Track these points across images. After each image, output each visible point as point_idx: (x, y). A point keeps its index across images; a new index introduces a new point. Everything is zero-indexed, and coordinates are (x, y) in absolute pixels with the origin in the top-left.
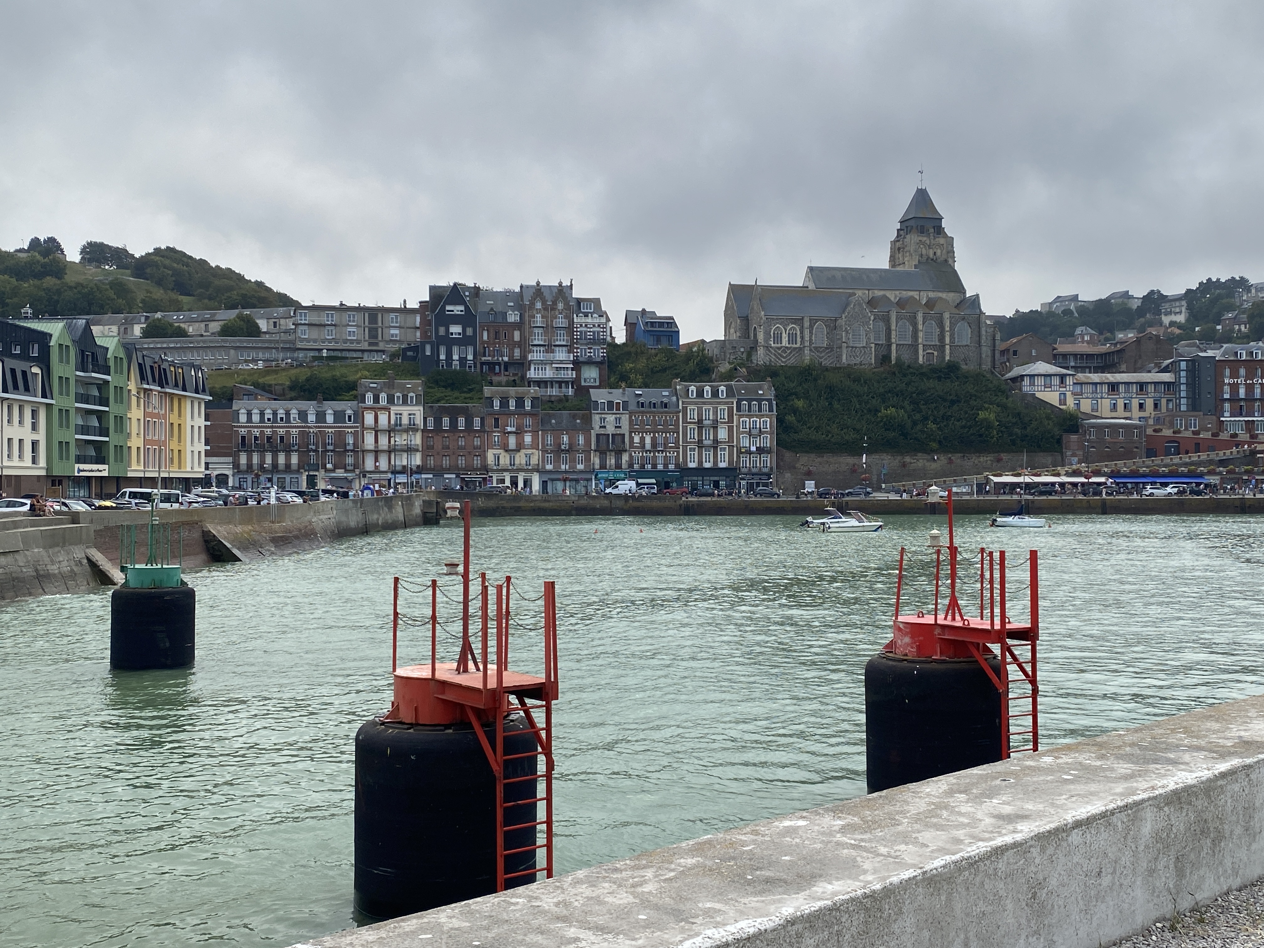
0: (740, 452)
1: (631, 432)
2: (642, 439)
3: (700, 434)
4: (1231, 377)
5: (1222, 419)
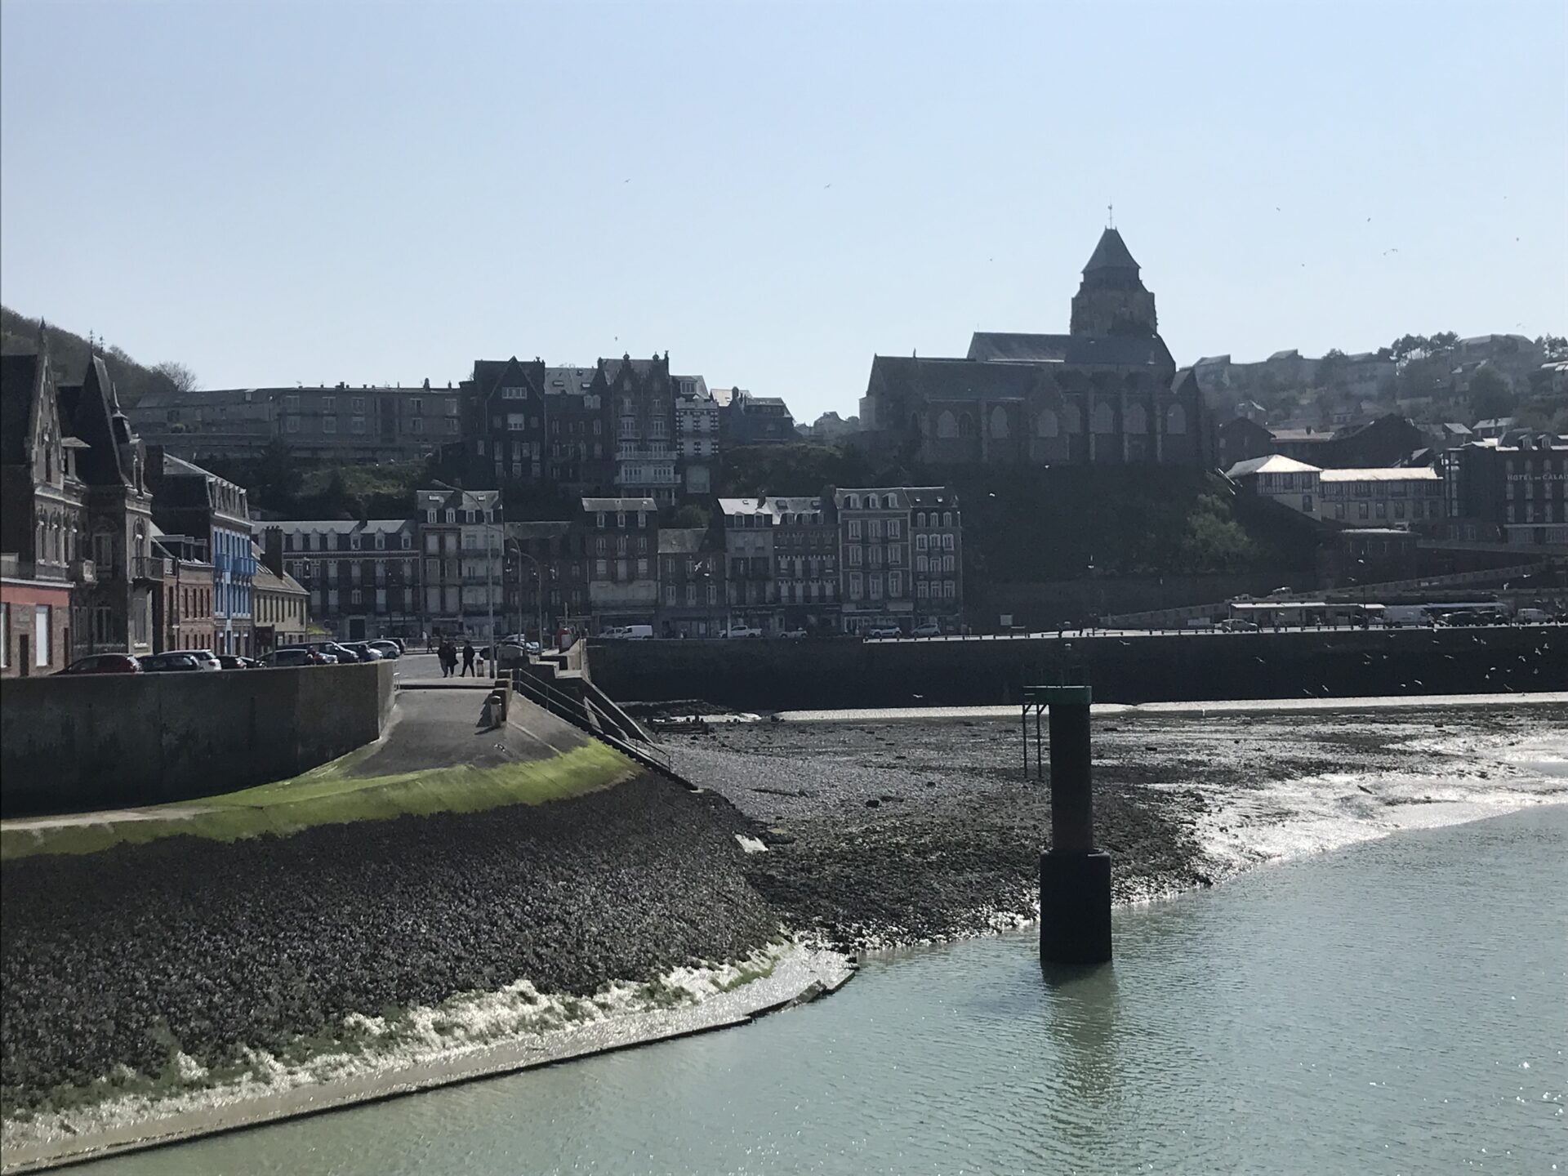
0: (916, 578)
1: (776, 555)
2: (791, 564)
3: (865, 554)
4: (1514, 472)
5: (1506, 526)
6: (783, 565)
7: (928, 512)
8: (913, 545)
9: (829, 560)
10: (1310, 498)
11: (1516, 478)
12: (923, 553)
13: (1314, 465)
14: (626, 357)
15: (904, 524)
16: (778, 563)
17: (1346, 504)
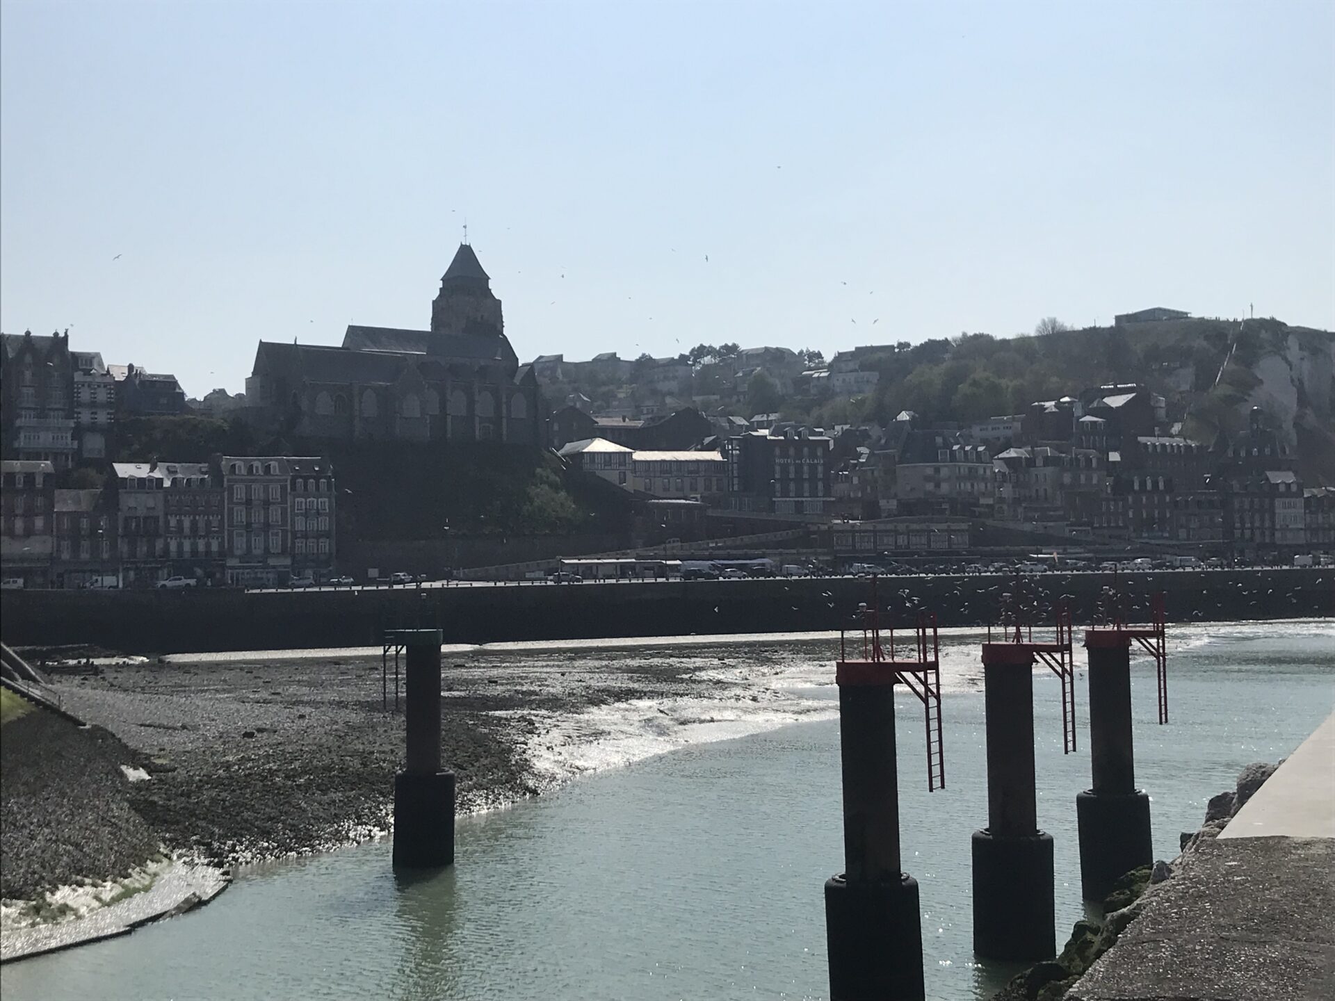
0: (295, 536)
1: (166, 514)
2: (180, 522)
3: (248, 515)
4: (781, 457)
5: (774, 499)
6: (173, 522)
7: (306, 479)
8: (293, 506)
9: (215, 520)
10: (625, 473)
11: (782, 461)
12: (301, 514)
13: (628, 447)
14: (28, 333)
15: (284, 488)
16: (167, 522)
17: (652, 479)
